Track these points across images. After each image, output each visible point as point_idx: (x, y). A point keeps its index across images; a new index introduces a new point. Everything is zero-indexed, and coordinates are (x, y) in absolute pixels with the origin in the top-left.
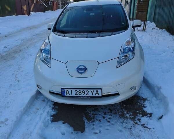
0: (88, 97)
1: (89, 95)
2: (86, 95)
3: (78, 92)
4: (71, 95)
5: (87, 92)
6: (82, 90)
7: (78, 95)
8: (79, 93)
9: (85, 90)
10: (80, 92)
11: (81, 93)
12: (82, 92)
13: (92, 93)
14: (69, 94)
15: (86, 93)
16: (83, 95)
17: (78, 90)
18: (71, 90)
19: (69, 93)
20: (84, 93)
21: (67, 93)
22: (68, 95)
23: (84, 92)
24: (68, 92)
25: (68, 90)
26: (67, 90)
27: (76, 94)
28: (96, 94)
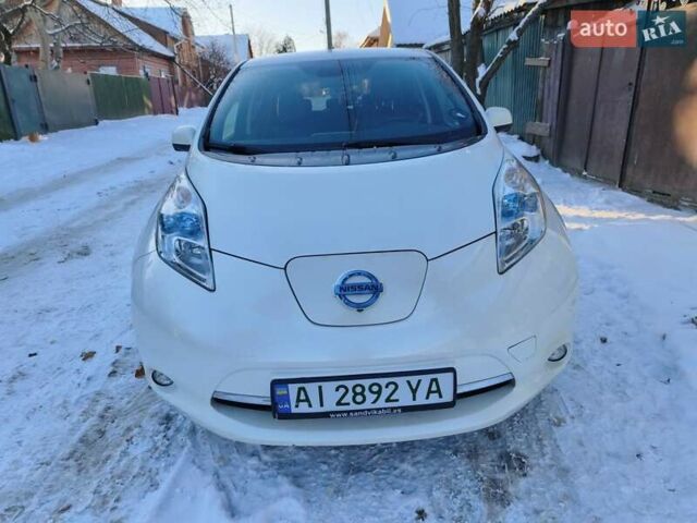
0: (392, 409)
1: (397, 400)
2: (388, 400)
3: (351, 394)
4: (316, 408)
5: (392, 387)
6: (366, 383)
7: (348, 404)
8: (356, 394)
9: (383, 382)
10: (359, 390)
11: (362, 394)
12: (367, 393)
13: (414, 392)
14: (310, 406)
15: (386, 393)
16: (374, 402)
17: (350, 384)
18: (320, 388)
19: (307, 400)
20: (379, 393)
21: (299, 400)
22: (304, 408)
23: (375, 389)
24: (303, 397)
25: (304, 389)
26: (300, 389)
27: (339, 403)
28: (430, 392)
